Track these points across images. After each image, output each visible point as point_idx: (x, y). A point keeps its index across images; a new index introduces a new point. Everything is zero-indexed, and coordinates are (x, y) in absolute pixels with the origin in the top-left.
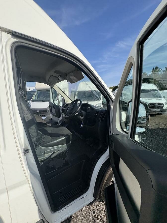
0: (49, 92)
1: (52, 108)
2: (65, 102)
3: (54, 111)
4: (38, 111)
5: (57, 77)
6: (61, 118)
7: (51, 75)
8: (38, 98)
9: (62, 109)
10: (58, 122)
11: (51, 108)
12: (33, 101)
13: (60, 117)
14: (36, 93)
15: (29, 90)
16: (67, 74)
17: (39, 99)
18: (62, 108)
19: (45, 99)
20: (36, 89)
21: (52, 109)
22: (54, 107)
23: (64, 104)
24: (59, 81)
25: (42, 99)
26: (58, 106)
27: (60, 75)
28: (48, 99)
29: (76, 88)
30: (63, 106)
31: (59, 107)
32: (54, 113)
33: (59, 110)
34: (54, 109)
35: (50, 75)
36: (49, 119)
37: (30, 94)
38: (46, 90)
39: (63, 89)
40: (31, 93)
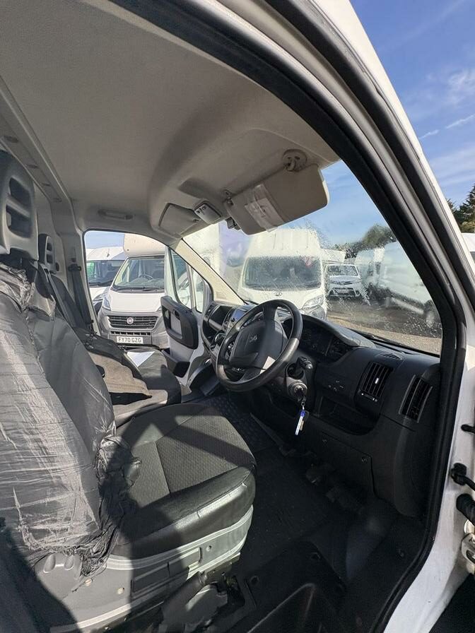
0: (162, 262)
1: (170, 315)
2: (215, 299)
3: (176, 325)
4: (130, 321)
5: (191, 212)
6: (200, 351)
7: (169, 204)
8: (130, 281)
9: (206, 325)
10: (191, 361)
11: (167, 316)
12: (117, 288)
13: (195, 346)
14: (126, 264)
15: (108, 255)
16: (233, 195)
17: (136, 283)
18: (204, 321)
19: (149, 283)
20: (126, 252)
21: (170, 318)
22: (177, 314)
23: (211, 307)
24: (197, 225)
25: (142, 284)
26: (191, 311)
27: (204, 203)
28: (160, 282)
29: (241, 249)
30: (207, 313)
31: (194, 312)
32: (178, 334)
33: (194, 323)
34: (179, 319)
35: (166, 203)
36: (160, 365)
37: (110, 267)
38: (155, 257)
39: (206, 251)
40: (114, 265)
